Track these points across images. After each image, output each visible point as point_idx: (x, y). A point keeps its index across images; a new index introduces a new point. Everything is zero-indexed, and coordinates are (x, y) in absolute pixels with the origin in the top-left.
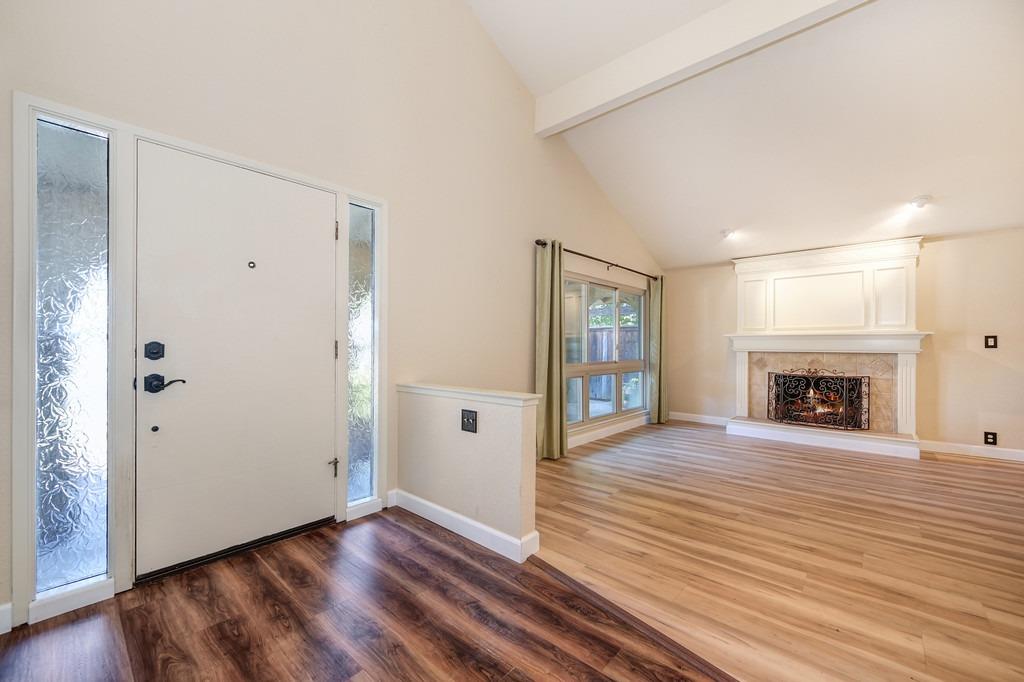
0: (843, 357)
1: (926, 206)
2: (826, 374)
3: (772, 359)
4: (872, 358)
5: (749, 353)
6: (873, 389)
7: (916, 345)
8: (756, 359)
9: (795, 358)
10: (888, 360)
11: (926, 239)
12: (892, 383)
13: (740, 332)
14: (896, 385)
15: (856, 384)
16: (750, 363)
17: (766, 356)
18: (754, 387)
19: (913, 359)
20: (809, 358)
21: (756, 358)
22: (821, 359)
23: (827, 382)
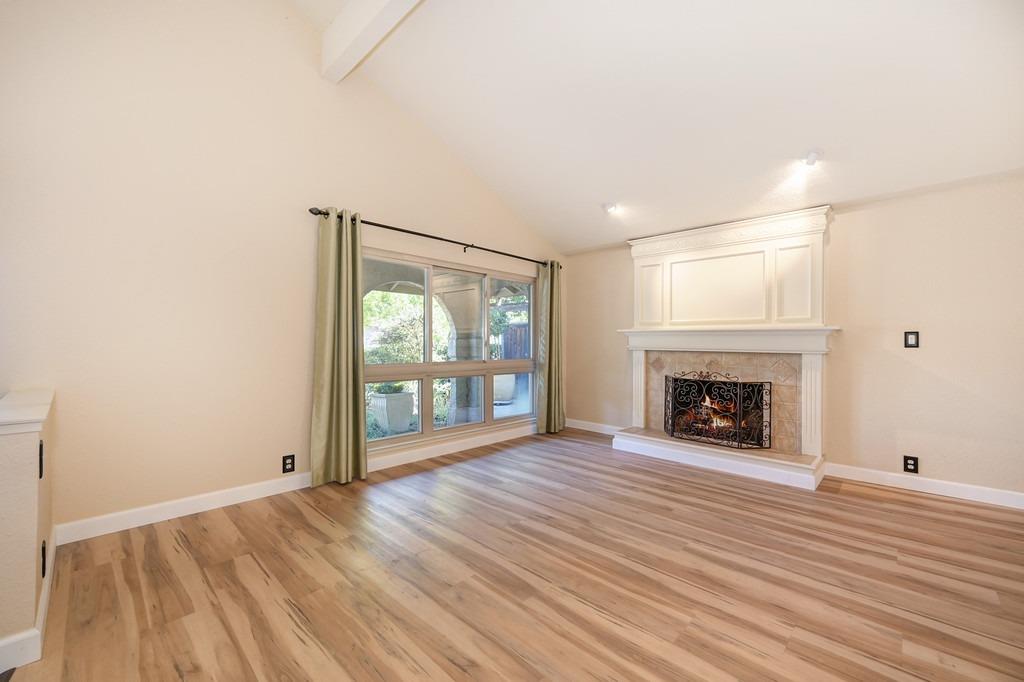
0: (743, 357)
1: (818, 164)
2: (720, 379)
3: (668, 359)
4: (774, 359)
5: (646, 351)
6: (775, 398)
7: (820, 344)
8: (654, 360)
9: (691, 358)
10: (791, 362)
11: (833, 209)
12: (796, 391)
13: (637, 327)
14: (800, 393)
15: (753, 391)
16: (647, 363)
17: (663, 356)
18: (652, 393)
19: (818, 360)
20: (707, 359)
21: (653, 357)
22: (719, 359)
23: (720, 388)
